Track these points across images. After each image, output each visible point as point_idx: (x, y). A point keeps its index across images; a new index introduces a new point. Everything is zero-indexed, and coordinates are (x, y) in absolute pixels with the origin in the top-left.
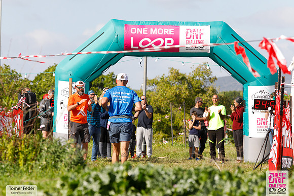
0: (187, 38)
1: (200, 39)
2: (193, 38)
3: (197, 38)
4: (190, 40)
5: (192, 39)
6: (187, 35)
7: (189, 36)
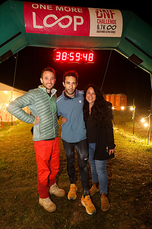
0: (98, 17)
1: (112, 18)
2: (105, 17)
3: (109, 17)
4: (102, 19)
5: (103, 18)
6: (97, 14)
7: (99, 15)
